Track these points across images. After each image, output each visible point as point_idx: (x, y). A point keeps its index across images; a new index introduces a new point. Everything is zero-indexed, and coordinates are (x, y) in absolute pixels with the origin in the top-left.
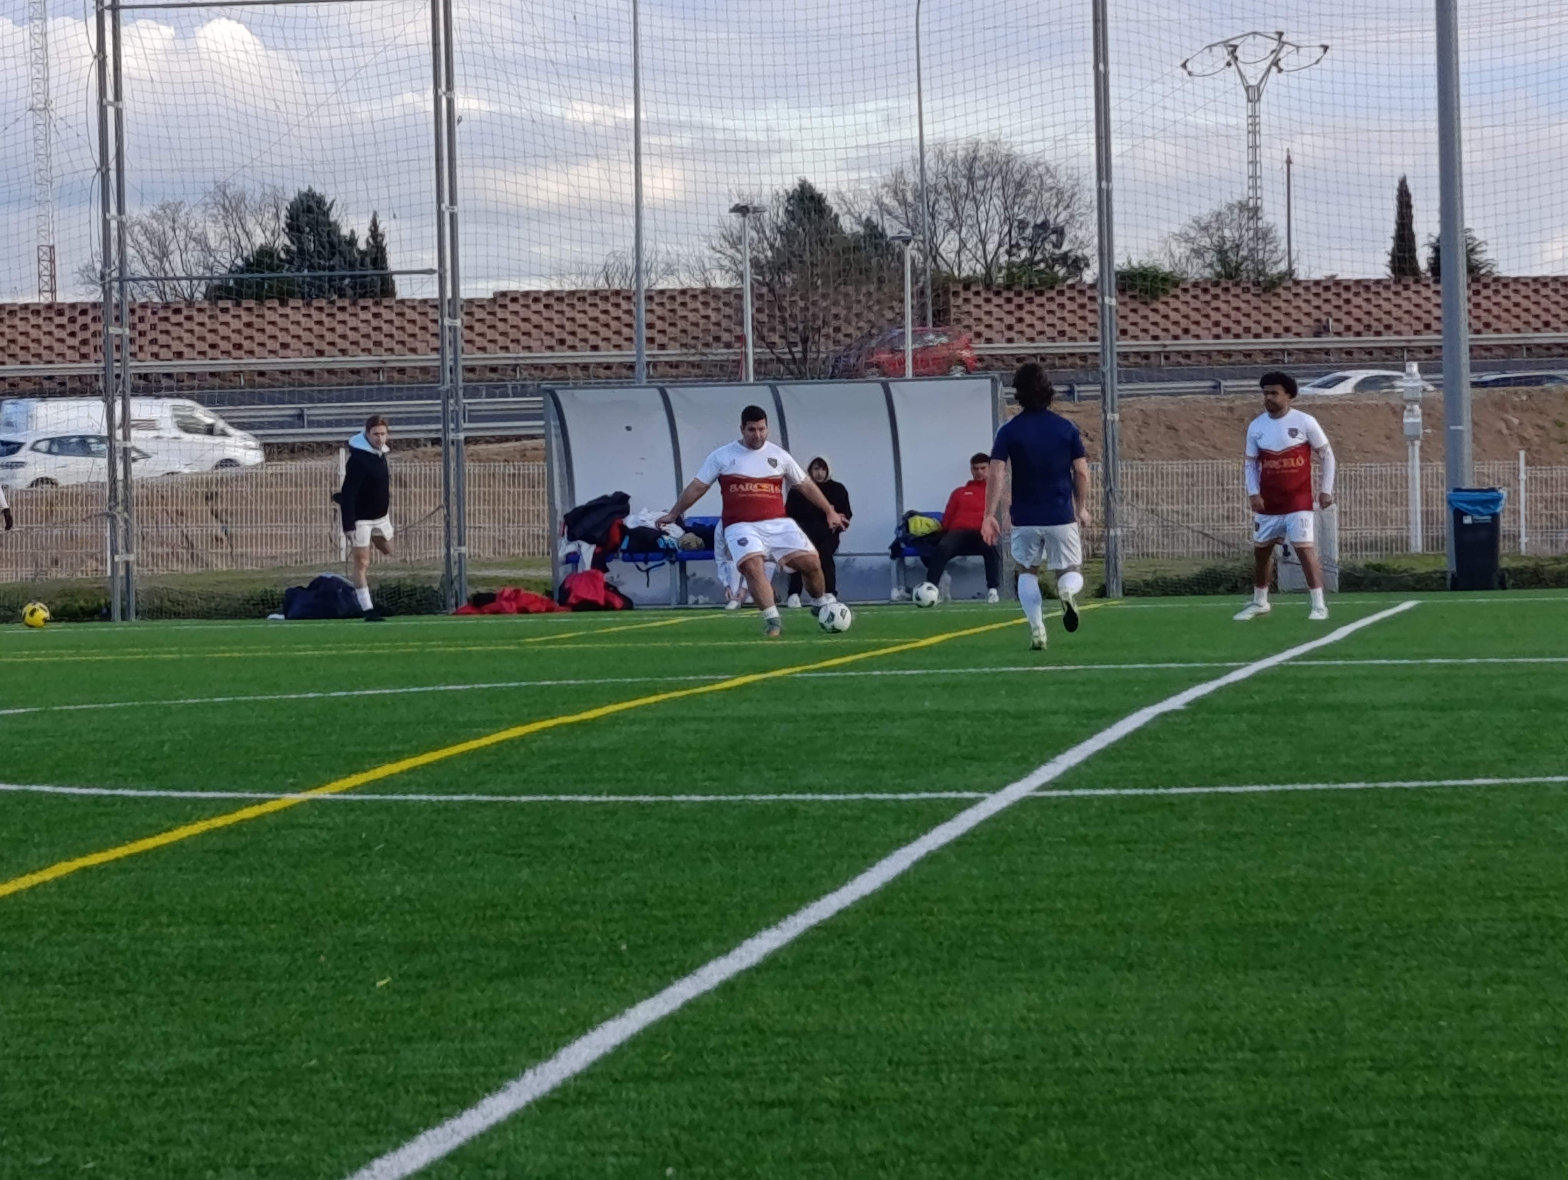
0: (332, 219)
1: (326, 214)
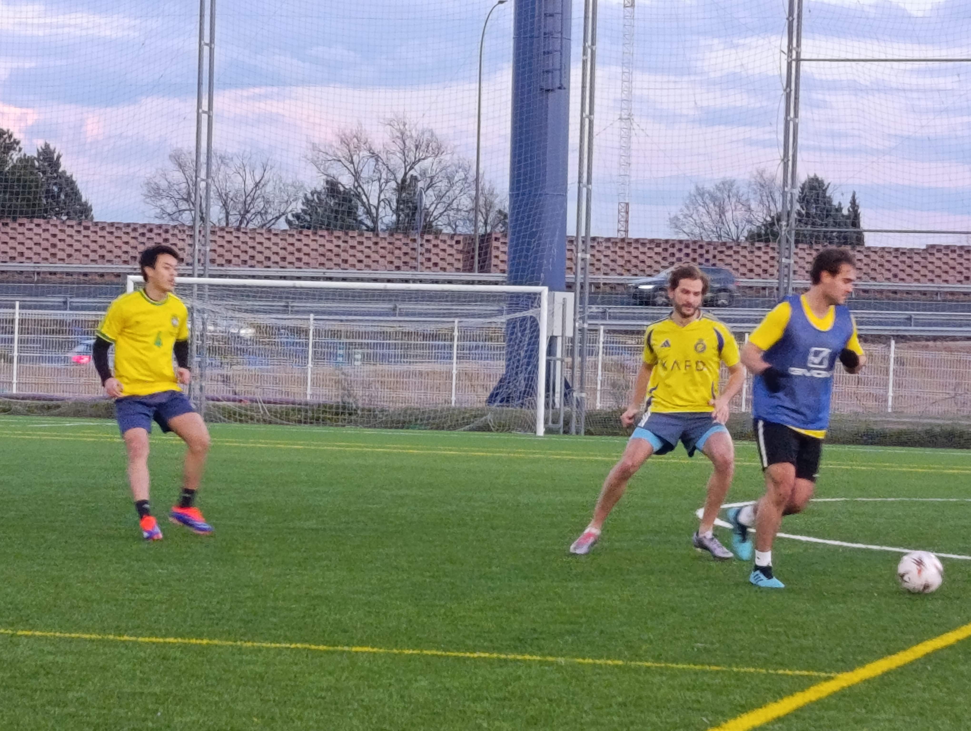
0: (827, 195)
1: (825, 191)
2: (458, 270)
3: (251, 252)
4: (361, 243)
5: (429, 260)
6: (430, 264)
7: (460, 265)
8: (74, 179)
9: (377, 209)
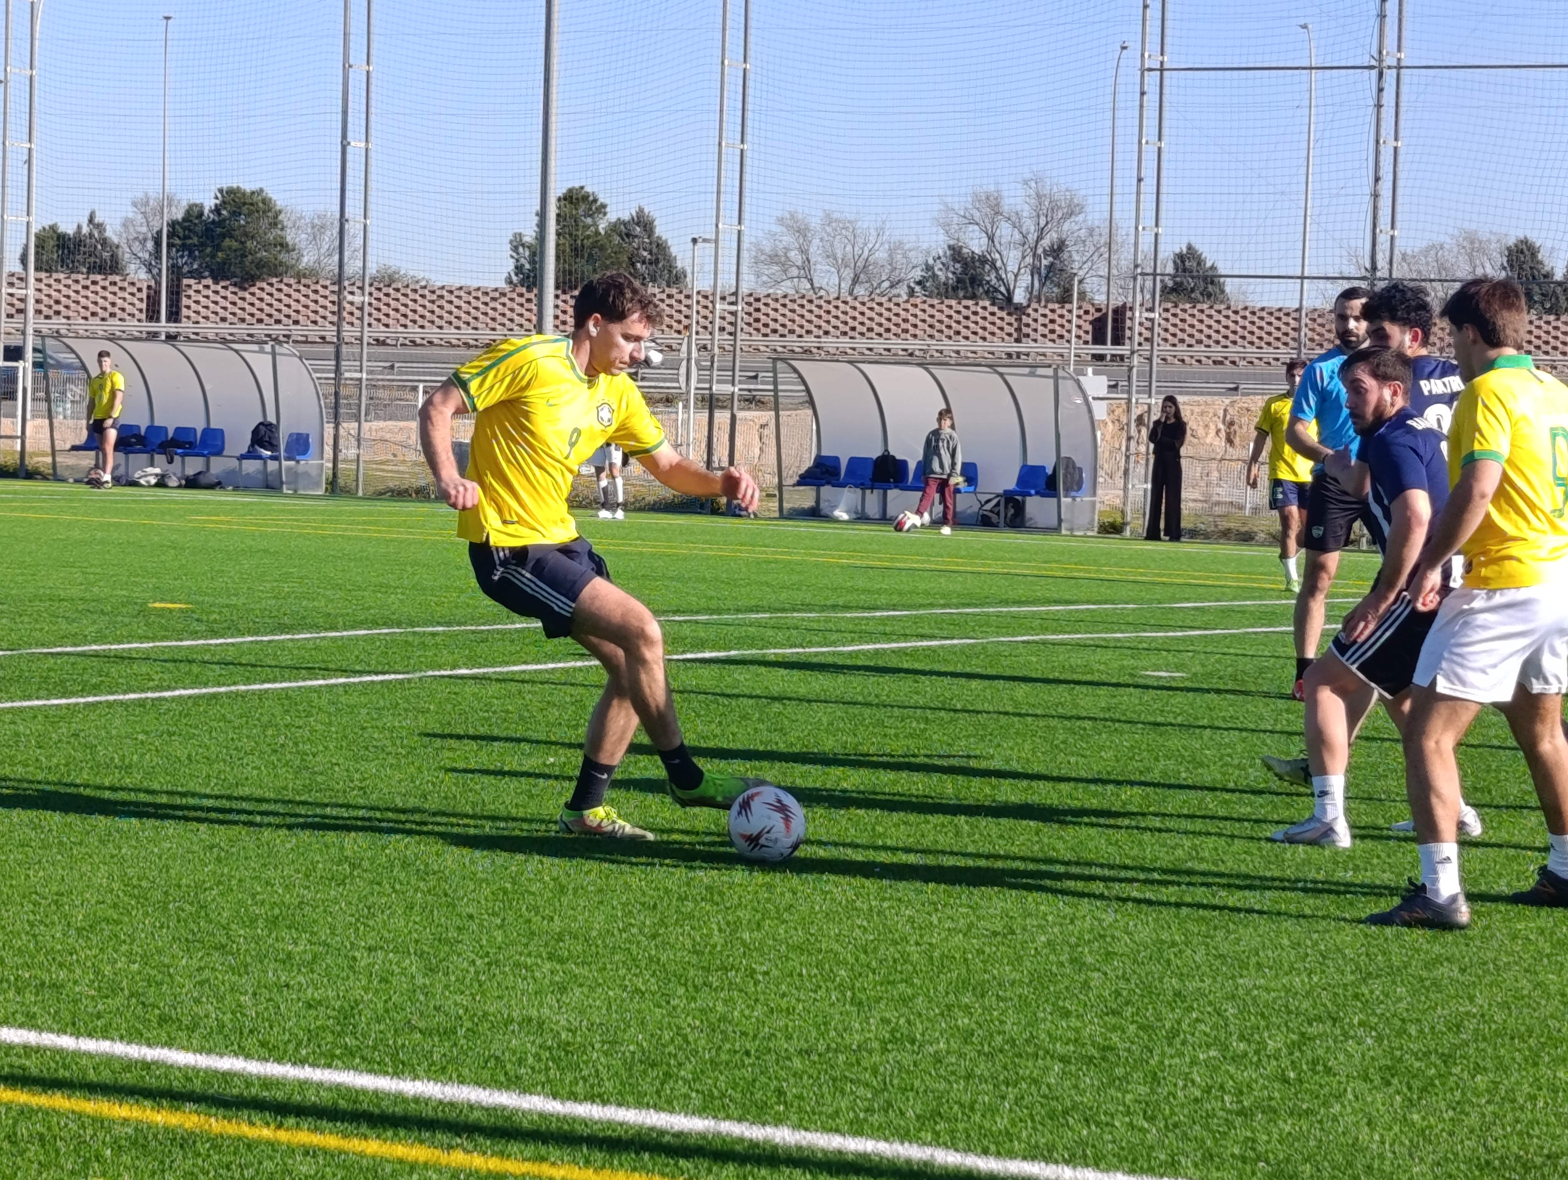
2: (1086, 343)
3: (851, 323)
4: (975, 313)
5: (1052, 331)
6: (1054, 336)
7: (1089, 338)
8: (670, 243)
9: (1016, 276)
